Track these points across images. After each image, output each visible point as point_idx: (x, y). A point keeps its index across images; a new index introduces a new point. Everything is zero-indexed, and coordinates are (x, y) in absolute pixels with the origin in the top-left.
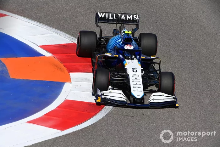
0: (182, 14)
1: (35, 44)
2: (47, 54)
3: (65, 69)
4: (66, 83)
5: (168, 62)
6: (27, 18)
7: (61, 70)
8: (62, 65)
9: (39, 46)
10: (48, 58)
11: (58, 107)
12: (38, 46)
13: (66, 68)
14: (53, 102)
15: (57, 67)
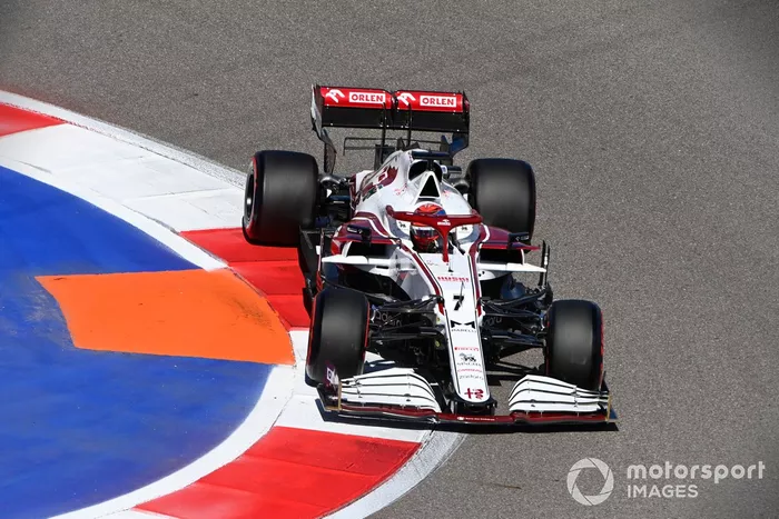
0: (699, 117)
1: (163, 224)
2: (209, 263)
3: (274, 316)
4: (276, 365)
5: (646, 292)
6: (137, 130)
7: (259, 318)
8: (261, 303)
9: (178, 234)
10: (214, 276)
11: (248, 453)
12: (173, 231)
13: (277, 314)
14: (228, 436)
15: (243, 308)
